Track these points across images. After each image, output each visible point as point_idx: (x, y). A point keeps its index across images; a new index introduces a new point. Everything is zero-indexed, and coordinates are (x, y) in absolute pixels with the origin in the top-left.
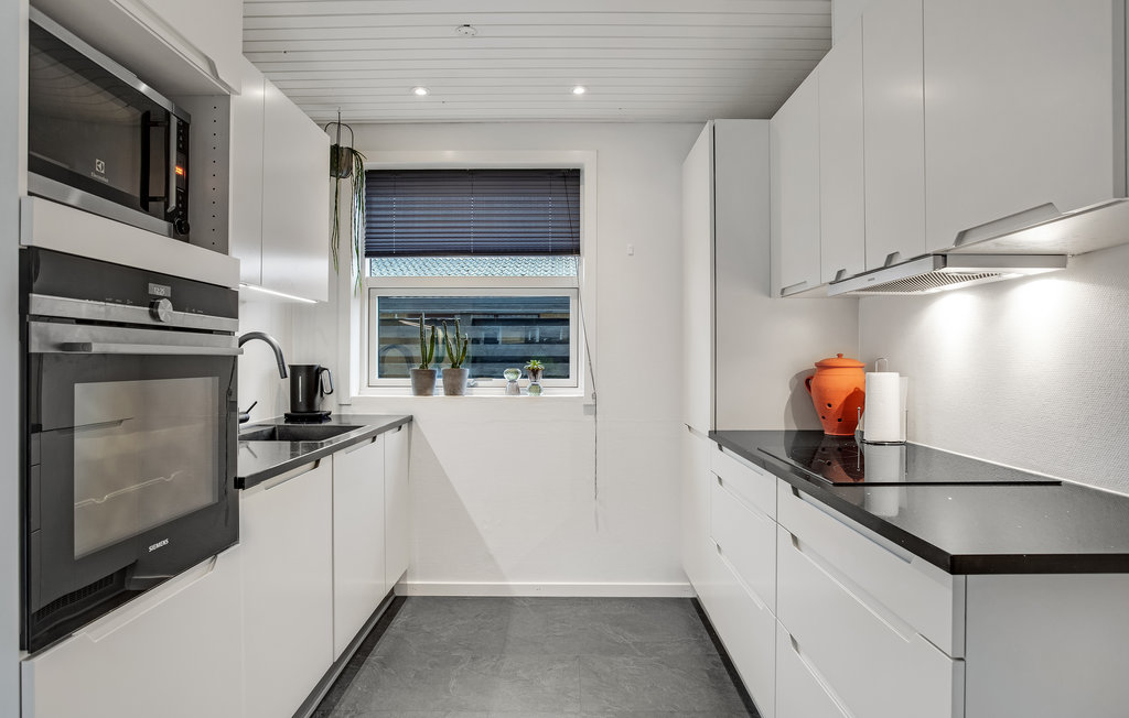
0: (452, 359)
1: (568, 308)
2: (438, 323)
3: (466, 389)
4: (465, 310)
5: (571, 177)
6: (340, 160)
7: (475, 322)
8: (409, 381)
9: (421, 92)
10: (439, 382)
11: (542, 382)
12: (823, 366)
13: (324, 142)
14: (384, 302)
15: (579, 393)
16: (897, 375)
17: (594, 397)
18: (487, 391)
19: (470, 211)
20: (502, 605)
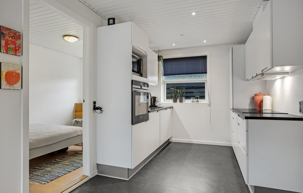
0: (181, 95)
1: (205, 84)
2: (178, 89)
3: (183, 102)
4: (184, 86)
5: (205, 57)
6: (159, 58)
7: (186, 88)
8: (172, 100)
9: (174, 45)
10: (178, 100)
11: (199, 100)
12: (256, 95)
13: (157, 55)
14: (167, 84)
15: (207, 102)
16: (270, 96)
17: (210, 103)
18: (188, 102)
19: (184, 66)
20: (190, 145)
